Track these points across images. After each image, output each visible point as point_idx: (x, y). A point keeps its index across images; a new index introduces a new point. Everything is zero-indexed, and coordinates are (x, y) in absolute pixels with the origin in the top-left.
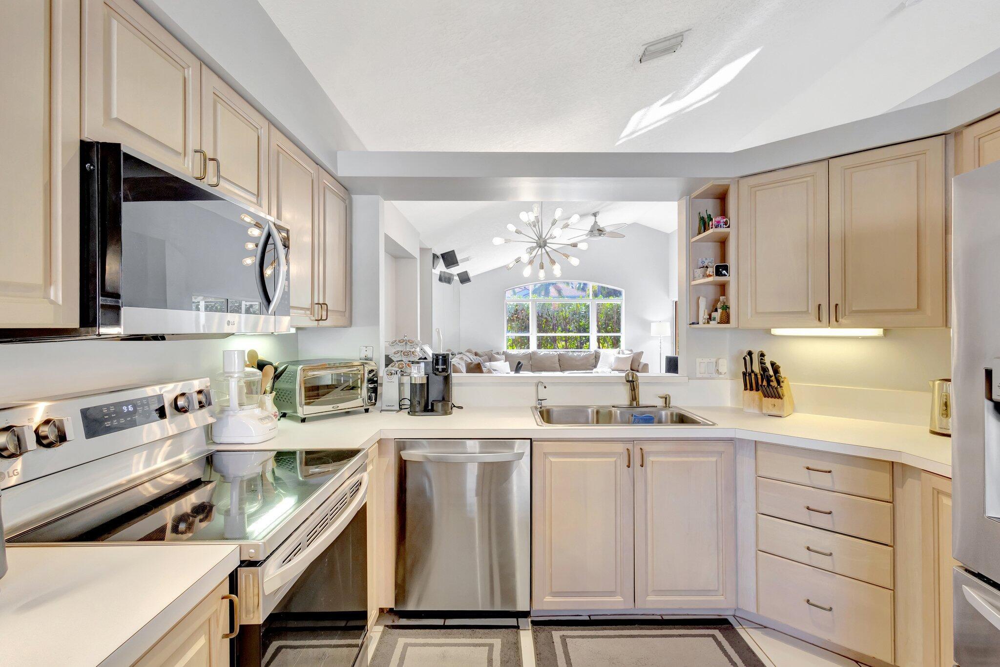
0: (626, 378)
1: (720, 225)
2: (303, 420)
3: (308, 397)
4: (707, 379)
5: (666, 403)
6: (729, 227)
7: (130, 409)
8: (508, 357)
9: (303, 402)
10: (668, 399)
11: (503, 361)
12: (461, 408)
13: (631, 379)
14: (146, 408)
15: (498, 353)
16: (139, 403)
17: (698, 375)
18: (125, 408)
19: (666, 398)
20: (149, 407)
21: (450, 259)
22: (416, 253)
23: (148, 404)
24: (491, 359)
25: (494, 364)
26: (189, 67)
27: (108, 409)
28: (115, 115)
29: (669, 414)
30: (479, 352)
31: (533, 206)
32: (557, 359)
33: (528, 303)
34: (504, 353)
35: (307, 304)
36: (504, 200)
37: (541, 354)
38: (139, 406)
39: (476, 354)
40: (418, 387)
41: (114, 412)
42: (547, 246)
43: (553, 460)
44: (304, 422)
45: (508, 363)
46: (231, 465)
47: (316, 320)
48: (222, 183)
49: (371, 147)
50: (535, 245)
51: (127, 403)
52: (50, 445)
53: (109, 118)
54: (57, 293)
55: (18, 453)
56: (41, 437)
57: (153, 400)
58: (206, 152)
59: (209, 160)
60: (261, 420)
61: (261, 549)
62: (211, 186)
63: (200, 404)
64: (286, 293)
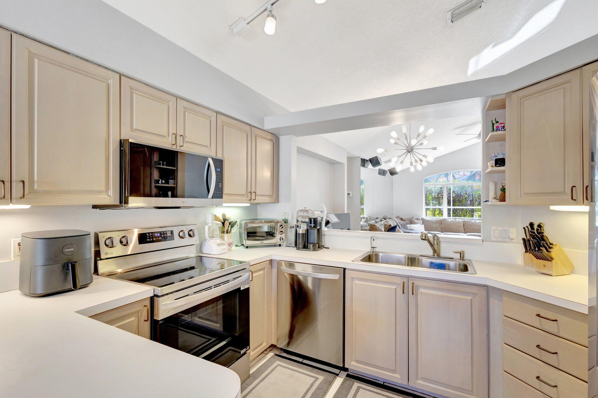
0: (421, 237)
1: (498, 129)
2: (247, 247)
3: (248, 236)
4: (501, 242)
5: (460, 257)
6: (505, 130)
7: (158, 235)
8: (424, 222)
9: (246, 238)
10: (462, 254)
11: (420, 224)
12: (328, 248)
13: (424, 238)
14: (165, 235)
15: (417, 219)
16: (162, 233)
17: (493, 239)
18: (156, 235)
19: (461, 253)
20: (167, 235)
21: (375, 162)
22: (345, 161)
23: (166, 234)
24: (411, 222)
25: (413, 226)
26: (170, 101)
27: (149, 234)
28: (134, 128)
29: (458, 263)
30: (403, 217)
31: (402, 127)
32: (463, 223)
33: (450, 186)
34: (422, 219)
35: (244, 192)
36: (389, 125)
37: (450, 220)
38: (162, 234)
39: (401, 219)
40: (301, 235)
41: (152, 236)
42: (414, 151)
43: (357, 282)
44: (247, 248)
45: (423, 225)
46: (207, 263)
47: (249, 200)
48: (185, 145)
49: (292, 110)
50: (406, 151)
51: (157, 232)
52: (125, 245)
53: (132, 129)
54: (111, 193)
55: (112, 247)
56: (121, 242)
57: (169, 232)
58: (179, 133)
59: (180, 136)
60: (218, 245)
61: (160, 291)
62: (181, 146)
63: (190, 235)
64: (220, 188)
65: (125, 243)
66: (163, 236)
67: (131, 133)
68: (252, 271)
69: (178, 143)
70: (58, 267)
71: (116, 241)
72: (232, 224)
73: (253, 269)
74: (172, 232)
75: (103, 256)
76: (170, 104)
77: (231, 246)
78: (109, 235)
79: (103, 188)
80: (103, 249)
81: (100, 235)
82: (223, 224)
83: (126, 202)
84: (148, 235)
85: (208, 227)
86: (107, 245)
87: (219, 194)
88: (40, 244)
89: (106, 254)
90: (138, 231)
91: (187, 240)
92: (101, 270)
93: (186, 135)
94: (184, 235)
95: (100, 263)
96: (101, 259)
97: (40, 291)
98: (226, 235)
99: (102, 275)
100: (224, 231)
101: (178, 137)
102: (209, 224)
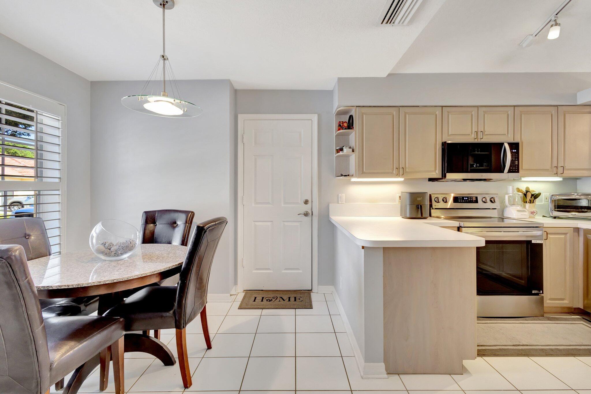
2: (555, 218)
3: (556, 208)
9: (553, 210)
20: (473, 199)
26: (473, 111)
28: (450, 133)
35: (548, 166)
41: (462, 199)
47: (555, 174)
48: (484, 137)
51: (466, 197)
52: (445, 202)
53: (449, 135)
54: (437, 172)
55: (438, 202)
56: (443, 200)
57: (474, 197)
58: (480, 130)
59: (480, 132)
60: (518, 211)
61: (462, 224)
62: (481, 139)
63: (491, 201)
64: (517, 165)
65: (445, 201)
66: (469, 199)
67: (448, 137)
68: (548, 232)
69: (479, 137)
70: (415, 206)
71: (441, 200)
72: (535, 196)
73: (549, 231)
74: (477, 198)
75: (434, 207)
76: (473, 113)
77: (534, 214)
78: (436, 196)
79: (433, 169)
80: (434, 203)
81: (432, 195)
82: (525, 195)
83: (445, 176)
84: (459, 198)
85: (508, 196)
86: (436, 201)
87: (515, 169)
88: (408, 195)
89: (435, 206)
90: (454, 195)
91: (489, 205)
92: (433, 215)
93: (486, 130)
94: (486, 200)
95: (432, 211)
96: (433, 209)
97: (408, 216)
98: (528, 205)
99: (433, 217)
100: (526, 202)
101: (479, 133)
102: (510, 194)
